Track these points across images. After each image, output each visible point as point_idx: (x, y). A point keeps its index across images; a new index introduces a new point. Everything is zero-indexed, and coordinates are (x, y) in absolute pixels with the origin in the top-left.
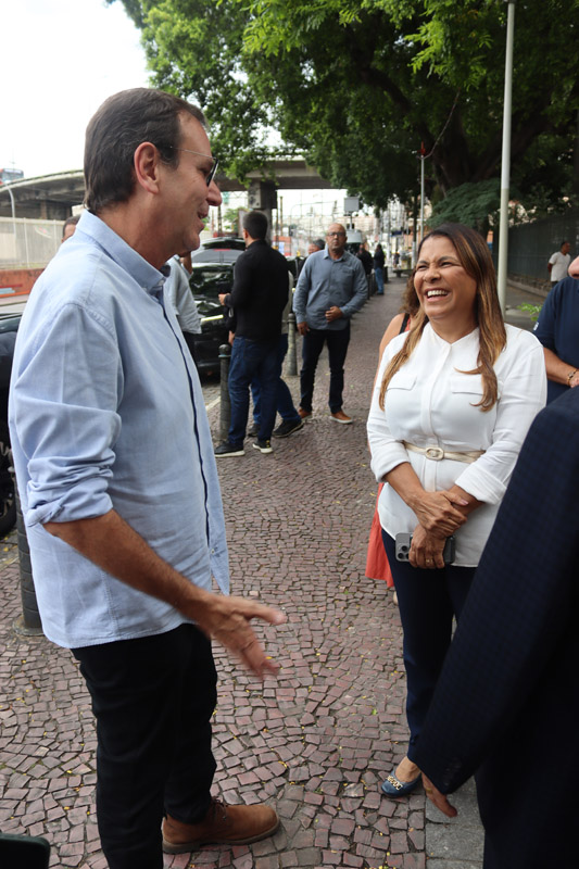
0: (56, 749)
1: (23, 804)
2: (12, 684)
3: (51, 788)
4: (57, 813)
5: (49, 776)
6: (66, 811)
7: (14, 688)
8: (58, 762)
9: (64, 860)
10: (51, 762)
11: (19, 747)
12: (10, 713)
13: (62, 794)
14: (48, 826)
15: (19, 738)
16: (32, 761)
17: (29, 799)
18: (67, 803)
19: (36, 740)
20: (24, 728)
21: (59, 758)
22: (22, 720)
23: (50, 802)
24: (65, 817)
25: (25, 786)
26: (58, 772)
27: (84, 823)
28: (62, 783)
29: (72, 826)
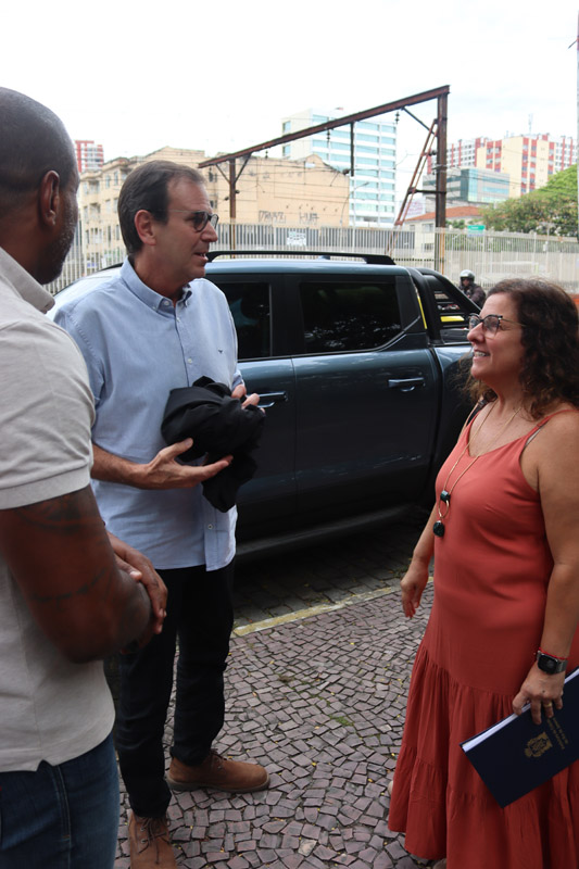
0: (397, 732)
1: (344, 758)
2: (404, 667)
3: (370, 759)
4: (361, 779)
5: (376, 749)
6: (368, 782)
7: (403, 670)
8: (391, 742)
9: (340, 816)
10: (386, 739)
11: (373, 716)
12: (386, 687)
13: (375, 768)
14: (347, 784)
15: (376, 711)
16: (374, 731)
17: (350, 758)
18: (373, 776)
19: (388, 718)
20: (387, 704)
21: (394, 740)
22: (390, 697)
23: (362, 769)
24: (364, 786)
25: (355, 747)
26: (385, 750)
27: (374, 799)
28: (383, 759)
29: (363, 795)
